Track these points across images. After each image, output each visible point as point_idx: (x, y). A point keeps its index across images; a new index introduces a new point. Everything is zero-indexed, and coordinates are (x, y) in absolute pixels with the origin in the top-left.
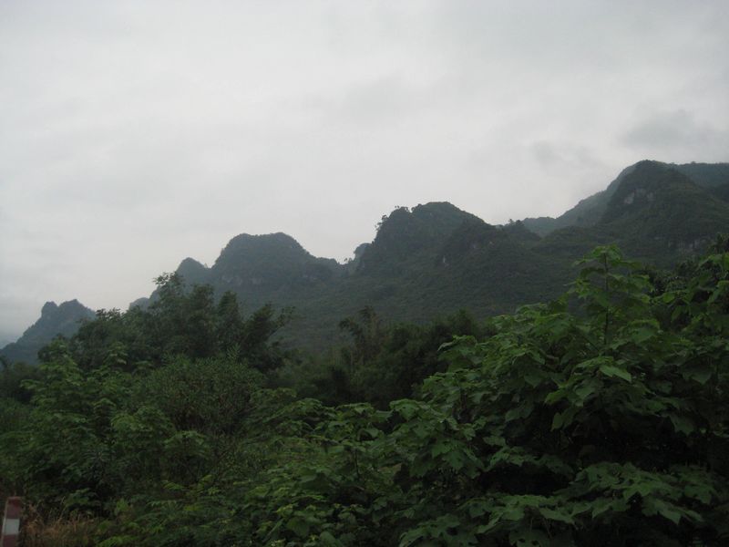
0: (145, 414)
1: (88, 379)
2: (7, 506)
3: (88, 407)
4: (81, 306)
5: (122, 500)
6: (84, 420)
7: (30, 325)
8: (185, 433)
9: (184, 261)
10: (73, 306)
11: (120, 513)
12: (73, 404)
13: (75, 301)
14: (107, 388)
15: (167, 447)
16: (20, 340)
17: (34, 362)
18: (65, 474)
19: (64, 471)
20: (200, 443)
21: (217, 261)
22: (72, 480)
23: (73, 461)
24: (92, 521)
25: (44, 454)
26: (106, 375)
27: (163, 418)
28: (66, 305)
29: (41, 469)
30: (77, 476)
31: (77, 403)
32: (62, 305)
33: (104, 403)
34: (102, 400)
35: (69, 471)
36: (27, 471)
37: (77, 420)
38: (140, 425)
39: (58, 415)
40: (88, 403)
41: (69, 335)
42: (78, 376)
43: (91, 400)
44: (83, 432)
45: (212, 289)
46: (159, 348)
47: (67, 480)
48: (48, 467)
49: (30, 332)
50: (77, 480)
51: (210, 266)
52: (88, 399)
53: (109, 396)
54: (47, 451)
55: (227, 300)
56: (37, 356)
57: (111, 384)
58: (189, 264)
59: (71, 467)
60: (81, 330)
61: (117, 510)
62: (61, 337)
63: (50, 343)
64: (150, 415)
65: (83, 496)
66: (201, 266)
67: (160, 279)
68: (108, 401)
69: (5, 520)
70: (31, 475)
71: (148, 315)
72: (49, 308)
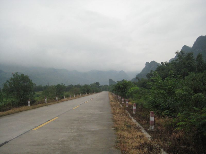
0: (185, 89)
1: (164, 81)
2: (150, 113)
3: (165, 89)
4: (156, 62)
5: (179, 113)
6: (164, 92)
7: (143, 69)
8: (198, 94)
9: (183, 46)
10: (154, 62)
11: (179, 116)
12: (161, 88)
13: (154, 61)
14: (170, 83)
15: (193, 98)
16: (141, 73)
17: (145, 78)
18: (161, 106)
19: (161, 105)
20: (203, 97)
21: (193, 45)
22: (163, 108)
23: (163, 103)
24: (171, 118)
25: (155, 101)
26: (169, 80)
27: (190, 90)
28: (151, 62)
29: (155, 105)
30: (164, 107)
31: (162, 87)
32: (150, 62)
33: (170, 87)
34: (169, 86)
35: (162, 105)
36: (151, 105)
37: (163, 92)
38: (184, 92)
39: (158, 91)
40: (165, 87)
41: (154, 70)
42: (161, 80)
43: (166, 86)
44: (165, 95)
45: (192, 53)
46: (179, 72)
47: (162, 108)
48: (156, 104)
49: (143, 70)
50: (164, 108)
51: (191, 47)
52: (165, 86)
53: (170, 85)
54: (156, 100)
55: (199, 56)
56: (146, 76)
57: (170, 82)
58: (185, 47)
59: (162, 104)
60: (157, 68)
61: (178, 116)
62: (152, 71)
63: (149, 72)
64: (187, 89)
65: (167, 112)
66: (189, 47)
67: (177, 52)
68: (171, 87)
69: (150, 117)
70: (152, 106)
71: (175, 63)
72: (147, 63)
